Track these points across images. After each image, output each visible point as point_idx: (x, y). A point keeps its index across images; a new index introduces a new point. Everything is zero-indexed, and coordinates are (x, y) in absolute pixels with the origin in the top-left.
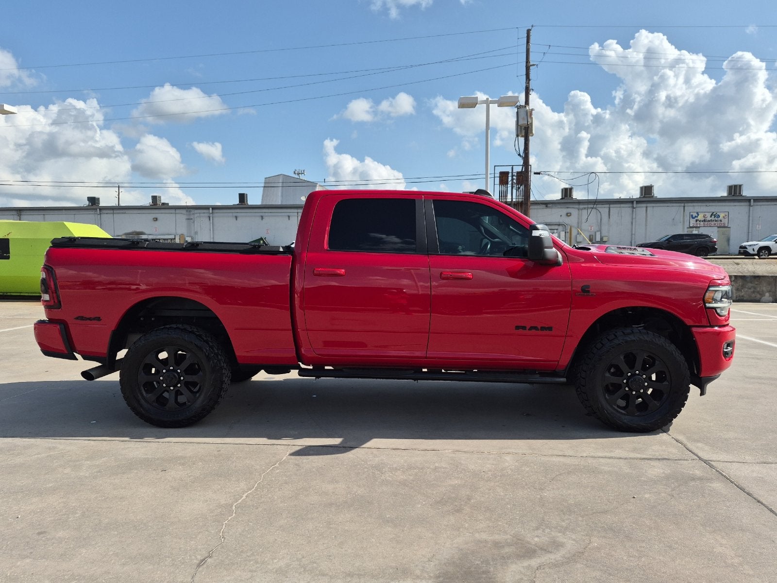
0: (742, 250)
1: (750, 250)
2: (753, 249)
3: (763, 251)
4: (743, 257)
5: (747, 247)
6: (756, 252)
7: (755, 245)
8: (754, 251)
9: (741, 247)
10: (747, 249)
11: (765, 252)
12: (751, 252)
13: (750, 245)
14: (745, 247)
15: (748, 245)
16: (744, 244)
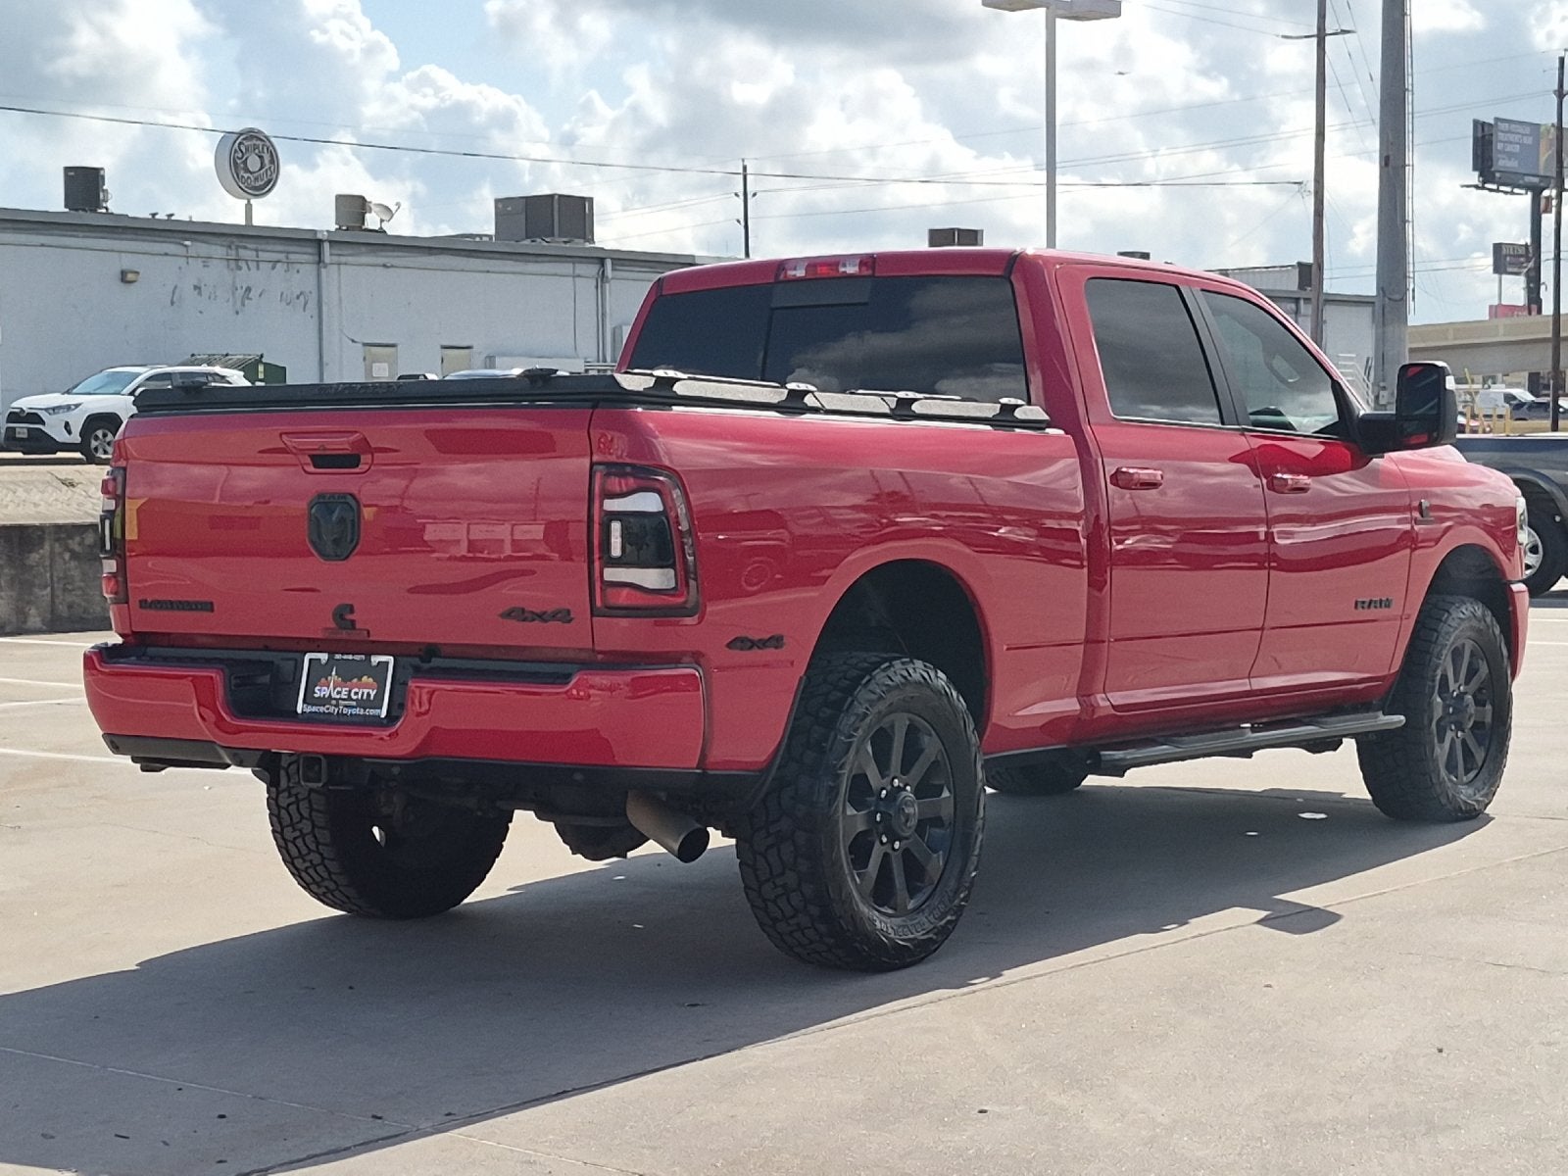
0: (22, 430)
1: (54, 429)
2: (67, 425)
3: (100, 433)
4: (19, 455)
5: (44, 415)
6: (75, 438)
7: (68, 408)
8: (69, 432)
9: (15, 417)
10: (43, 423)
11: (105, 435)
12: (61, 436)
13: (54, 409)
14: (34, 417)
15: (46, 410)
16: (26, 403)
